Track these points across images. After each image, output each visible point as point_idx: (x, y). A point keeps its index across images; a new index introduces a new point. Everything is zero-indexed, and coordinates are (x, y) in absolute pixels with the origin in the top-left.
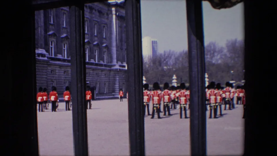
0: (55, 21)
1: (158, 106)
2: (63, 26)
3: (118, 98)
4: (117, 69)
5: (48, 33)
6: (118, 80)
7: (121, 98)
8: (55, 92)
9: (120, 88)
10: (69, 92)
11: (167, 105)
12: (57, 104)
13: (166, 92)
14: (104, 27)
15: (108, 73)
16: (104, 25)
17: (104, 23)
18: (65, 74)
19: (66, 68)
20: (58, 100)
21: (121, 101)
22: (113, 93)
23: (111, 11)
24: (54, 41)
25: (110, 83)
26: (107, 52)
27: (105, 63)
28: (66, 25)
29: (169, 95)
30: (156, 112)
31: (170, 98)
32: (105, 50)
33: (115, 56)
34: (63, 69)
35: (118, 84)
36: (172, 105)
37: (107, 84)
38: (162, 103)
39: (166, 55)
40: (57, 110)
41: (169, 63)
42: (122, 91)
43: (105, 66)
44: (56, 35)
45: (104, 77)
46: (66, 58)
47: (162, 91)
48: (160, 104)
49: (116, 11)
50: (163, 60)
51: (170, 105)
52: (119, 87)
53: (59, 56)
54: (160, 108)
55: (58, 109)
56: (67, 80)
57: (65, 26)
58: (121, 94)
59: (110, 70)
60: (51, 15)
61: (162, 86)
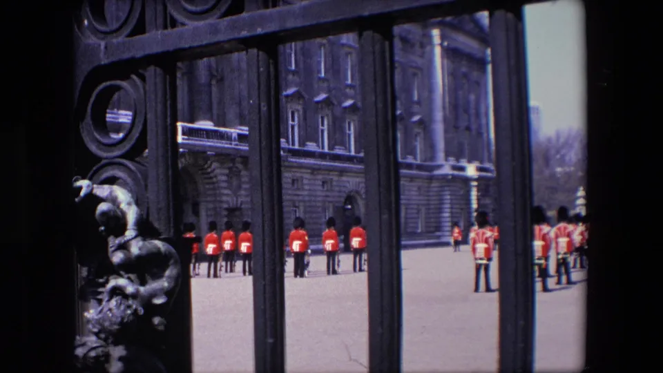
0: (301, 66)
1: (542, 262)
2: (319, 75)
3: (447, 244)
4: (447, 175)
5: (284, 93)
6: (449, 201)
7: (457, 243)
8: (302, 232)
9: (455, 220)
10: (334, 231)
11: (564, 259)
12: (306, 259)
13: (562, 229)
14: (415, 75)
15: (426, 185)
16: (414, 70)
17: (414, 65)
18: (325, 189)
19: (329, 174)
20: (309, 251)
21: (455, 251)
22: (438, 233)
23: (430, 37)
24: (298, 111)
25: (429, 209)
26: (422, 135)
27: (419, 162)
28: (325, 73)
29: (569, 235)
30: (539, 276)
31: (570, 243)
32: (417, 130)
33: (441, 144)
34: (320, 177)
35: (448, 210)
36: (575, 260)
37: (423, 210)
38: (552, 254)
39: (562, 140)
40: (306, 273)
41: (567, 158)
42: (458, 226)
43: (419, 167)
44: (303, 97)
45: (416, 195)
46: (326, 150)
47: (552, 226)
48: (546, 258)
49: (443, 37)
50: (553, 152)
51: (571, 259)
52: (452, 217)
53: (311, 146)
54: (547, 266)
55: (309, 272)
56: (330, 202)
57: (323, 75)
58: (456, 235)
59: (431, 178)
60: (291, 50)
61: (552, 213)
